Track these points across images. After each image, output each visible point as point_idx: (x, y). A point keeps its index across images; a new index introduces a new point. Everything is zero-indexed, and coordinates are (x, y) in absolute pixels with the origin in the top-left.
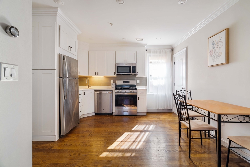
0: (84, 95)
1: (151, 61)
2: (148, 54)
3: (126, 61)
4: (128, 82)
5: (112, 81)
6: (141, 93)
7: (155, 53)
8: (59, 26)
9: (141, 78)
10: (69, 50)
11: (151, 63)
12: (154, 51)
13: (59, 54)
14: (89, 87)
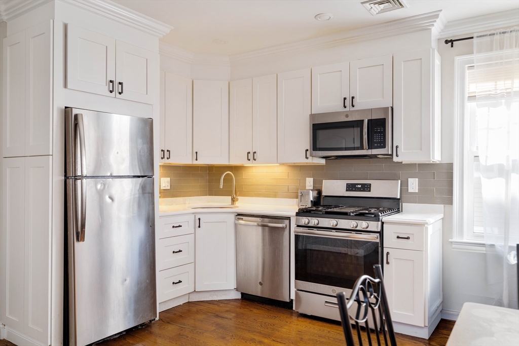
0: (198, 229)
1: (472, 88)
2: (458, 59)
3: (348, 103)
4: (366, 188)
5: (309, 182)
6: (398, 237)
7: (491, 50)
8: (66, 27)
9: (424, 169)
10: (111, 92)
11: (472, 98)
12: (488, 39)
13: (66, 107)
14: (233, 200)
